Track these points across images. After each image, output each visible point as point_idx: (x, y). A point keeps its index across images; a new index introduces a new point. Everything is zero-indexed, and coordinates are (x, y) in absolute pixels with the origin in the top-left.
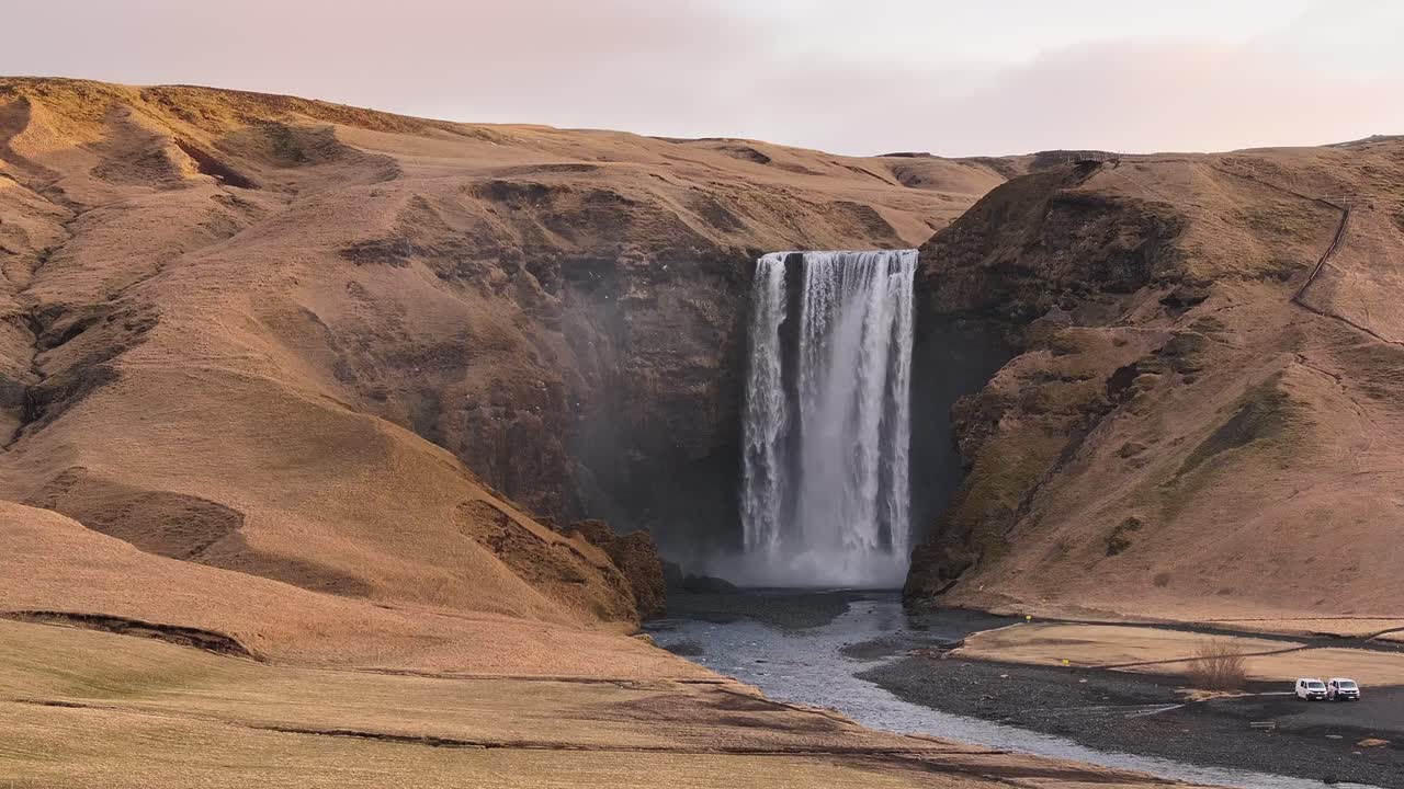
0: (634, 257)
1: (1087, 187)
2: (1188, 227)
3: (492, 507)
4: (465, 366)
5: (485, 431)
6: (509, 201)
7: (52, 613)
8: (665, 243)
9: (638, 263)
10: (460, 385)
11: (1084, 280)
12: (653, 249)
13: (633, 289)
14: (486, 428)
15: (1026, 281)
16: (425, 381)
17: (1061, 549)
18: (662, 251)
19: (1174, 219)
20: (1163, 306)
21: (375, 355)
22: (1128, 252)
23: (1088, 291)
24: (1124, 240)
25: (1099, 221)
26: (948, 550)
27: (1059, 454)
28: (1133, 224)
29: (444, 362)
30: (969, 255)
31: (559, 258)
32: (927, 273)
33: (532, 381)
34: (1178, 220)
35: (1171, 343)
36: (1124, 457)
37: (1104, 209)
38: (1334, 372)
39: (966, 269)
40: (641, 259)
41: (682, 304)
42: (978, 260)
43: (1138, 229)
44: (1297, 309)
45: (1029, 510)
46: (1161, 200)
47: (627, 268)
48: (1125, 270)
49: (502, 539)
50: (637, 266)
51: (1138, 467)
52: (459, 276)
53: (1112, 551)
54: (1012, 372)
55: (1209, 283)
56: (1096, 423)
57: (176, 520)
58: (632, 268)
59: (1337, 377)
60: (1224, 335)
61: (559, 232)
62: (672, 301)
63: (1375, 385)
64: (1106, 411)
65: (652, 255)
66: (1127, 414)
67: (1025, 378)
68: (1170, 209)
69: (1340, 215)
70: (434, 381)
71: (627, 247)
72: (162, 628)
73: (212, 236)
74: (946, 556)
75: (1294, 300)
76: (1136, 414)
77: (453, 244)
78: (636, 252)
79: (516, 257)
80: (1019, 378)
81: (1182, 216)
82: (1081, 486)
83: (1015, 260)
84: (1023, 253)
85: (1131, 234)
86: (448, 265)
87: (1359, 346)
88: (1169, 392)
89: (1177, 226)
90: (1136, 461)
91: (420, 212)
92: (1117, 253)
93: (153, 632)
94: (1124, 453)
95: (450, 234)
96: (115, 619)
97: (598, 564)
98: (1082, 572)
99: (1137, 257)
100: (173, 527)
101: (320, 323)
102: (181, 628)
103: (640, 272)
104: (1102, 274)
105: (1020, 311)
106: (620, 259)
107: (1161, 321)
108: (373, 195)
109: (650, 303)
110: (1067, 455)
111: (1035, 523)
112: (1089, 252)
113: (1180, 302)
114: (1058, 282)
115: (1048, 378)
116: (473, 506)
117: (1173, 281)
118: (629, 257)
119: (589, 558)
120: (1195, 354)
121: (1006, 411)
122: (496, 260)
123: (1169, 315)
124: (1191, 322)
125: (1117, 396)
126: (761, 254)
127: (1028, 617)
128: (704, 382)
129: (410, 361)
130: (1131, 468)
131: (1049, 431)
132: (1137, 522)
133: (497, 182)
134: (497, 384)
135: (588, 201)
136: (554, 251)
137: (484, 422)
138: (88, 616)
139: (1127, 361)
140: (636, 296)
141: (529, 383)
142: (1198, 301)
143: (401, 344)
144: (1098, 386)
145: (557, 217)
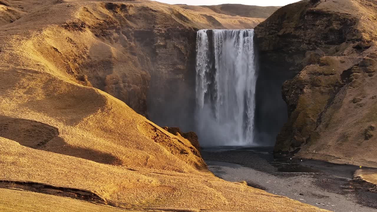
0: (159, 30)
1: (318, 8)
2: (358, 22)
3: (150, 124)
4: (111, 68)
5: (122, 93)
6: (114, 10)
7: (7, 181)
8: (169, 25)
9: (160, 32)
10: (111, 75)
11: (319, 40)
12: (165, 27)
13: (159, 41)
14: (122, 91)
15: (296, 40)
16: (97, 74)
17: (344, 137)
18: (168, 28)
19: (352, 19)
20: (354, 49)
21: (79, 64)
22: (336, 30)
23: (320, 44)
24: (335, 26)
25: (323, 20)
26: (295, 137)
27: (327, 102)
28: (338, 20)
29: (104, 67)
30: (273, 31)
31: (133, 30)
32: (258, 37)
33: (136, 74)
34: (354, 19)
35: (362, 62)
36: (354, 103)
37: (325, 16)
39: (271, 36)
40: (161, 30)
41: (175, 47)
42: (275, 33)
43: (339, 22)
45: (321, 122)
46: (346, 13)
47: (157, 34)
48: (335, 37)
49: (156, 137)
50: (160, 33)
51: (361, 106)
52: (102, 36)
53: (366, 138)
54: (306, 72)
55: (371, 41)
56: (338, 91)
57: (28, 131)
58: (159, 34)
61: (131, 21)
62: (171, 46)
64: (342, 86)
65: (165, 29)
66: (350, 87)
67: (311, 74)
68: (350, 16)
70: (101, 74)
71: (157, 26)
72: (61, 188)
73: (4, 21)
74: (295, 139)
76: (354, 87)
77: (100, 24)
78: (160, 28)
79: (119, 29)
80: (308, 74)
81: (355, 18)
82: (340, 113)
83: (291, 33)
84: (294, 30)
85: (337, 24)
86: (99, 32)
88: (364, 79)
90: (360, 104)
91: (86, 13)
92: (332, 31)
93: (58, 191)
94: (354, 101)
95: (98, 21)
96: (37, 184)
97: (189, 146)
98: (356, 146)
99: (340, 32)
100: (28, 134)
101: (59, 52)
102: (70, 189)
103: (161, 35)
104: (326, 38)
105: (293, 50)
106: (154, 31)
107: (355, 54)
108: (68, 6)
109: (165, 47)
110: (330, 102)
111: (327, 126)
112: (321, 30)
113: (361, 48)
114: (309, 41)
115: (320, 74)
116: (143, 124)
117: (357, 40)
118: (157, 30)
119: (185, 144)
120: (371, 66)
121: (306, 86)
122: (114, 30)
123: (357, 53)
124: (367, 55)
125: (345, 81)
126: (198, 30)
127: (361, 167)
128: (181, 74)
129: (91, 66)
130: (358, 107)
131: (322, 93)
132: (373, 128)
133: (109, 3)
134: (124, 76)
135: (140, 10)
136: (131, 28)
137: (121, 89)
138: (24, 183)
139: (346, 68)
140: (160, 44)
141: (135, 75)
142: (367, 48)
143: (88, 61)
144: (338, 77)
145: (130, 16)
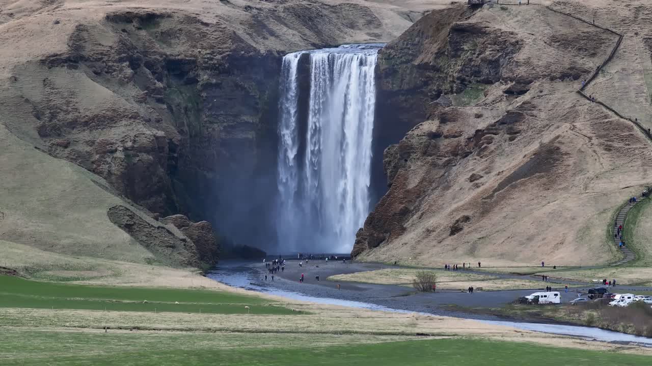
1: (471, 21)
2: (524, 47)
3: (127, 209)
4: (110, 127)
6: (135, 24)
8: (227, 50)
9: (210, 62)
10: (108, 138)
11: (467, 76)
12: (219, 53)
17: (428, 232)
19: (517, 42)
20: (505, 95)
21: (60, 121)
22: (491, 61)
23: (470, 82)
24: (489, 54)
27: (438, 179)
28: (495, 44)
30: (407, 57)
31: (164, 59)
32: (382, 68)
35: (505, 116)
36: (471, 181)
37: (480, 34)
38: (589, 135)
39: (405, 66)
41: (236, 85)
42: (412, 60)
43: (497, 47)
44: (578, 97)
45: (419, 210)
46: (511, 30)
47: (203, 65)
48: (490, 71)
49: (132, 225)
51: (476, 187)
52: (106, 72)
53: (452, 233)
55: (531, 82)
56: (460, 162)
58: (206, 65)
59: (590, 138)
60: (535, 112)
61: (163, 42)
62: (231, 84)
63: (609, 143)
64: (466, 155)
66: (477, 157)
67: (423, 136)
68: (516, 36)
69: (617, 38)
75: (578, 92)
76: (481, 157)
77: (102, 54)
79: (139, 59)
80: (420, 136)
81: (522, 40)
82: (446, 197)
83: (430, 63)
84: (435, 58)
85: (493, 50)
86: (100, 66)
87: (607, 120)
88: (500, 145)
89: (518, 45)
90: (477, 184)
92: (485, 61)
94: (472, 179)
95: (100, 48)
97: (181, 238)
99: (494, 64)
101: (31, 103)
103: (212, 67)
104: (477, 73)
107: (503, 103)
109: (219, 86)
111: (420, 217)
112: (471, 59)
113: (514, 92)
115: (436, 136)
117: (511, 80)
118: (205, 58)
119: (176, 235)
120: (517, 123)
121: (412, 154)
122: (127, 63)
123: (507, 100)
124: (518, 104)
126: (284, 53)
128: (250, 131)
129: (80, 125)
130: (473, 188)
131: (434, 166)
132: (468, 218)
134: (128, 138)
135: (182, 23)
136: (161, 54)
137: (121, 159)
139: (481, 127)
142: (523, 92)
144: (463, 141)
145: (163, 33)
